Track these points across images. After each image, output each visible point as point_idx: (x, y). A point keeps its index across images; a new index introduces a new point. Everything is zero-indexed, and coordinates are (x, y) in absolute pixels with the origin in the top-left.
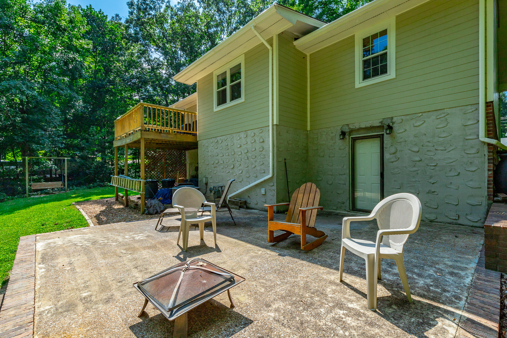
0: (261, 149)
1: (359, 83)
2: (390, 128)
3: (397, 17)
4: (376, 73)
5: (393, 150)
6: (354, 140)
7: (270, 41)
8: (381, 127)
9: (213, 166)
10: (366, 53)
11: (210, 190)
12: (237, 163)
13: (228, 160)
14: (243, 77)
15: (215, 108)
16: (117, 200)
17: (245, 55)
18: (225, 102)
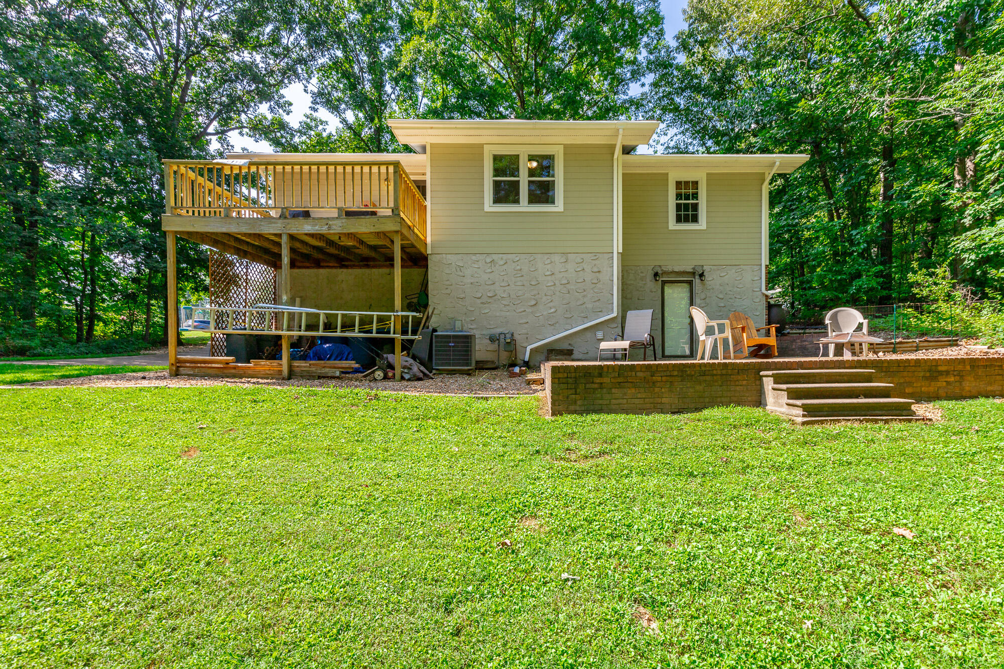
0: (595, 281)
1: (672, 225)
2: (702, 275)
3: (708, 174)
4: (686, 220)
5: (703, 296)
6: (664, 283)
8: (693, 274)
9: (479, 301)
10: (679, 196)
11: (492, 339)
12: (544, 298)
13: (520, 293)
14: (559, 176)
15: (488, 205)
16: (176, 373)
17: (567, 147)
18: (516, 201)
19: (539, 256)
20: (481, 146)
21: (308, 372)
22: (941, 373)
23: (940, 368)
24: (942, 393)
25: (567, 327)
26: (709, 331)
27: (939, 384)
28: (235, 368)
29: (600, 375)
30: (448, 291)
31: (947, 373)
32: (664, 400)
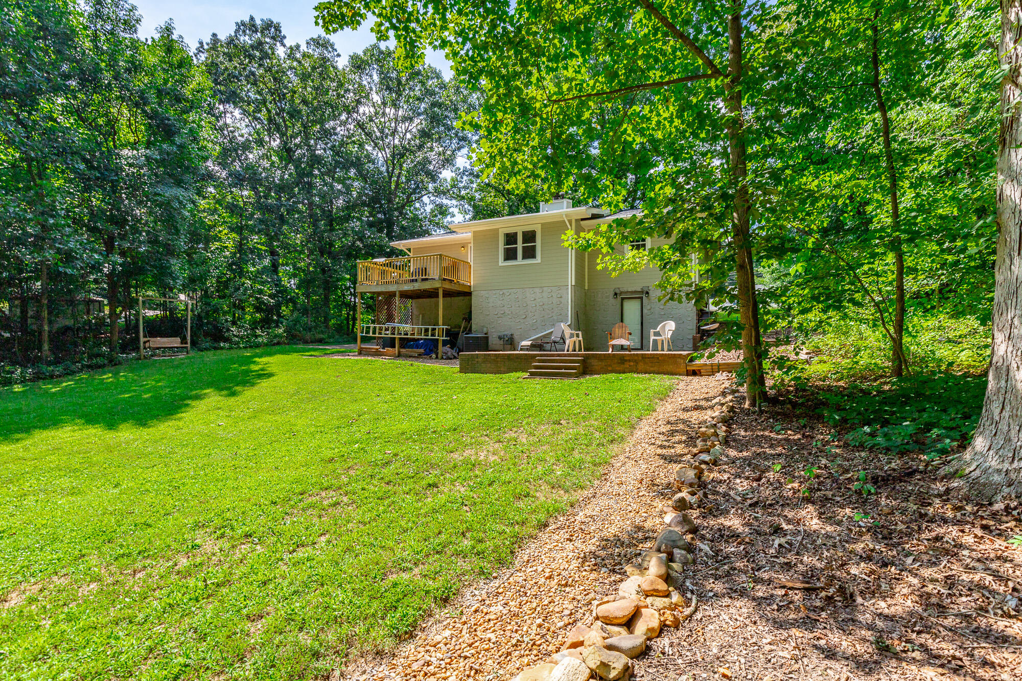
2: (647, 293)
5: (649, 307)
6: (623, 299)
7: (570, 222)
8: (642, 292)
9: (496, 316)
11: (500, 338)
12: (530, 314)
13: (518, 311)
14: (538, 242)
15: (501, 262)
16: (360, 354)
17: (542, 224)
18: (516, 258)
19: (528, 289)
20: (497, 230)
21: (406, 354)
22: (626, 360)
27: (626, 366)
28: (379, 351)
30: (482, 311)
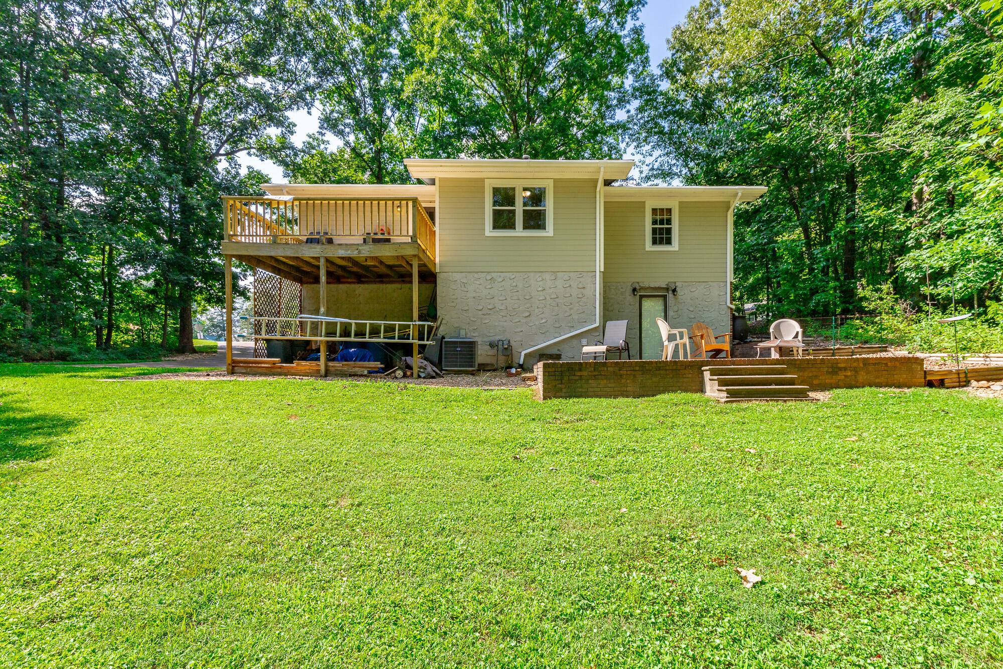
0: (581, 296)
1: (649, 246)
2: (674, 291)
3: (680, 202)
4: (661, 242)
5: (676, 309)
6: (641, 297)
8: (667, 289)
9: (480, 313)
10: (654, 222)
11: (492, 345)
12: (537, 310)
13: (516, 306)
14: (549, 206)
15: (489, 231)
16: (232, 372)
17: (556, 181)
18: (513, 227)
19: (532, 274)
20: (482, 180)
21: (341, 371)
22: (840, 369)
23: (839, 365)
24: (841, 383)
25: (557, 335)
26: (671, 338)
27: (839, 377)
28: (280, 368)
29: (580, 370)
30: (453, 304)
31: (845, 369)
32: (629, 389)
